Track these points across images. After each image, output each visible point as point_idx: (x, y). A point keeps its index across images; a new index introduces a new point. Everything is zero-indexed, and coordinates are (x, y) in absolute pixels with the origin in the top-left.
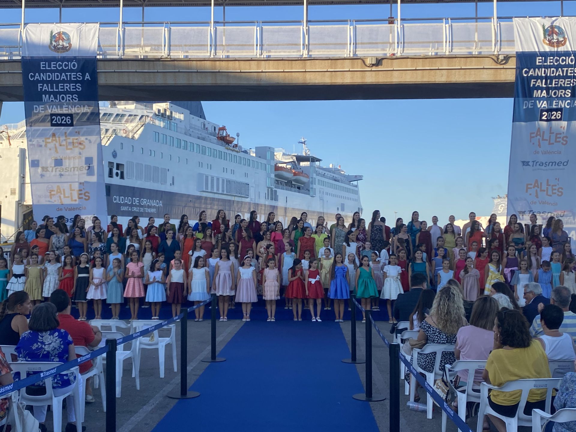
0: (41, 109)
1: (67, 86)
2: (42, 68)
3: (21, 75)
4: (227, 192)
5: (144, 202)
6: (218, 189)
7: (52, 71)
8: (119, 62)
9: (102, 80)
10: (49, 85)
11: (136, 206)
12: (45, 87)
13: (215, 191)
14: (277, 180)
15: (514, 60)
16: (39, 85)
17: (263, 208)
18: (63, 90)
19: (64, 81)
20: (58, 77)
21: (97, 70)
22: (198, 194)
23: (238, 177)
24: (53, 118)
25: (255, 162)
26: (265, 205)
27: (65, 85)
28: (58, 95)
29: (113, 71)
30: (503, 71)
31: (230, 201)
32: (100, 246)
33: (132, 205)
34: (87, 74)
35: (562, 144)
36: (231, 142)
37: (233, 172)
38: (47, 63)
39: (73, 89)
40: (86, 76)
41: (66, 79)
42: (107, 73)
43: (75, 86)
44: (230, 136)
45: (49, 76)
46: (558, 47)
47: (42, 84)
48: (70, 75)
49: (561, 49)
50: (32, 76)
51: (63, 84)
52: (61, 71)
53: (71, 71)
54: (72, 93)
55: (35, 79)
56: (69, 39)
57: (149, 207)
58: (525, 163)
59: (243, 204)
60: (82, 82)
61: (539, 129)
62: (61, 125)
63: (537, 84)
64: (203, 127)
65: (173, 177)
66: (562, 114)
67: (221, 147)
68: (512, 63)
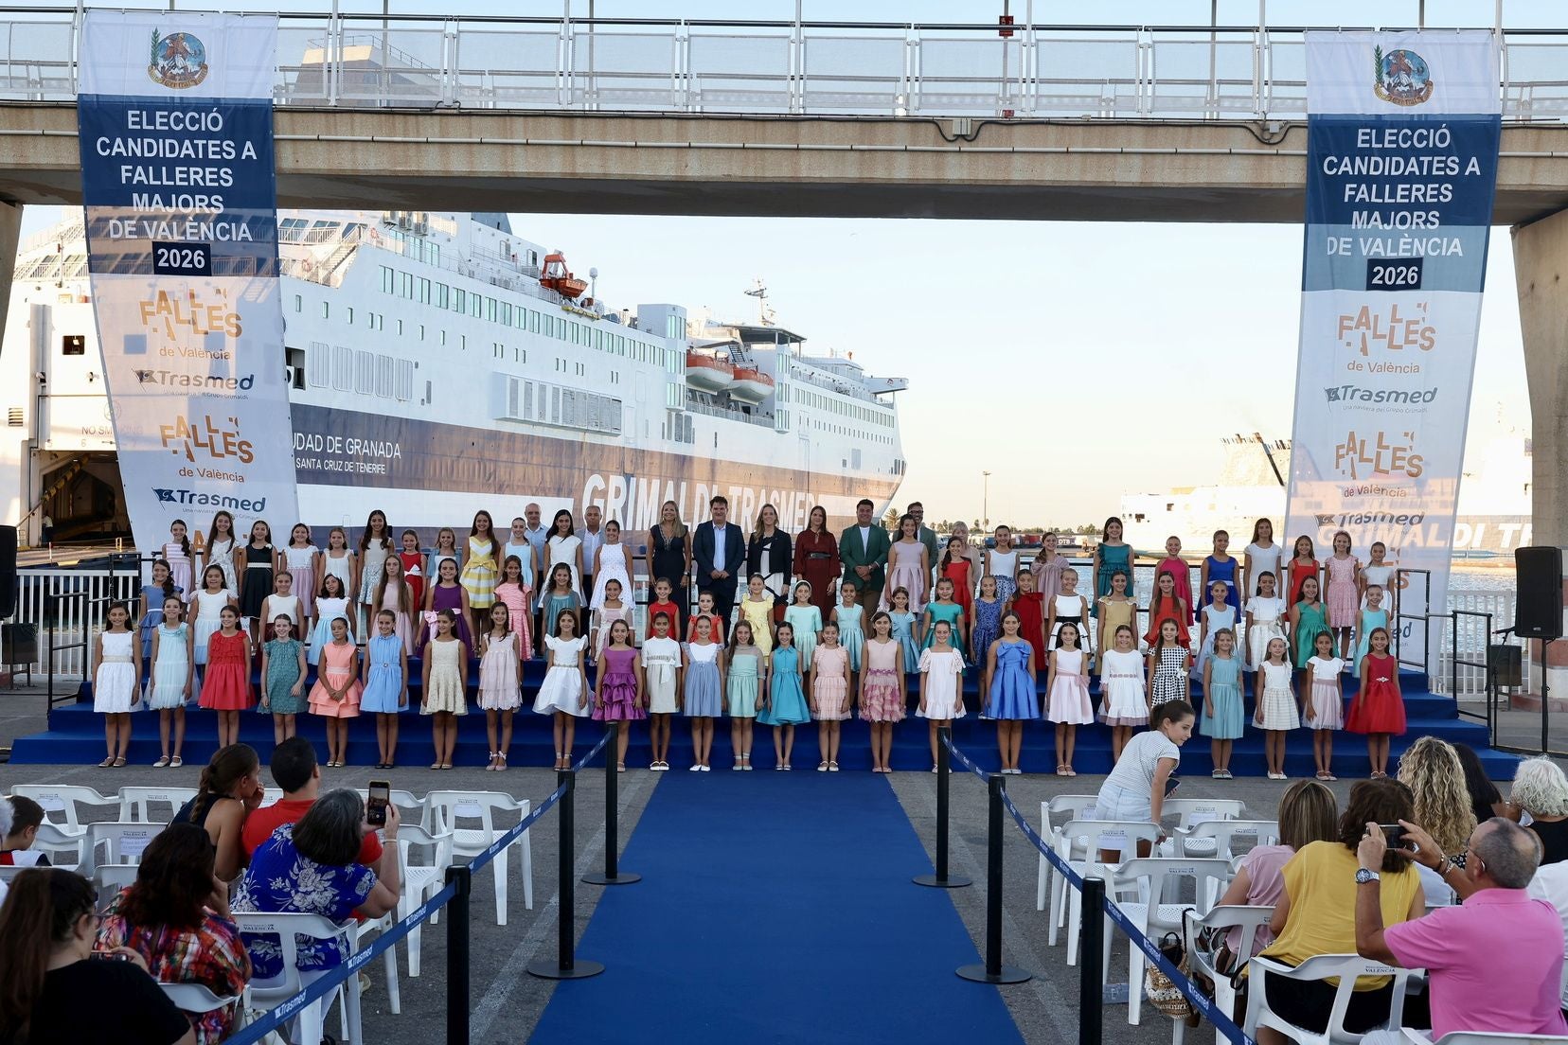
0: (127, 229)
1: (196, 175)
2: (130, 126)
3: (76, 141)
4: (564, 420)
5: (355, 447)
6: (542, 414)
8: (331, 115)
9: (288, 159)
10: (151, 168)
11: (334, 457)
12: (140, 175)
13: (535, 418)
14: (691, 391)
15: (1303, 134)
16: (124, 168)
17: (657, 461)
18: (186, 184)
19: (188, 161)
20: (172, 150)
21: (273, 134)
22: (493, 426)
23: (595, 384)
24: (160, 252)
25: (637, 344)
26: (661, 453)
27: (192, 170)
28: (174, 196)
29: (315, 137)
30: (1275, 161)
31: (572, 443)
33: (323, 456)
34: (249, 144)
35: (1422, 347)
36: (576, 293)
37: (580, 369)
38: (144, 113)
39: (211, 180)
40: (246, 149)
41: (193, 156)
42: (298, 143)
43: (218, 173)
44: (575, 278)
45: (150, 146)
46: (1410, 103)
47: (131, 167)
48: (205, 147)
49: (1418, 109)
50: (104, 146)
51: (185, 169)
52: (181, 137)
53: (208, 135)
54: (209, 192)
55: (113, 154)
56: (199, 53)
57: (368, 459)
59: (606, 450)
60: (238, 165)
61: (1365, 310)
62: (180, 271)
63: (1359, 196)
64: (504, 252)
65: (429, 383)
66: (1419, 273)
67: (551, 308)
68: (1298, 144)
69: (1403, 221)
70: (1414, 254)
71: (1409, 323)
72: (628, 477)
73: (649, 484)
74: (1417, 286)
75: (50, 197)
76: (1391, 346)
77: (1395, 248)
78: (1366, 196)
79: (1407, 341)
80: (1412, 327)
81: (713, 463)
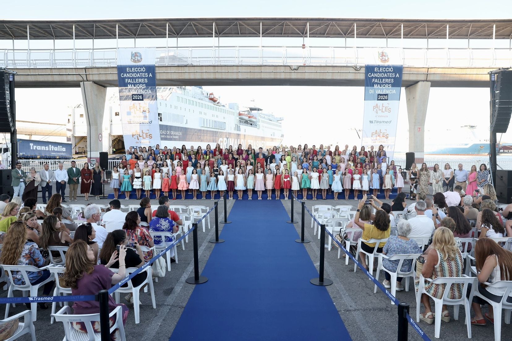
0: (127, 91)
1: (140, 80)
2: (127, 71)
3: (117, 74)
4: (214, 127)
5: (173, 133)
6: (210, 126)
7: (132, 73)
8: (166, 67)
9: (158, 77)
10: (131, 79)
11: (168, 135)
12: (129, 81)
13: (208, 127)
14: (240, 121)
15: (364, 69)
16: (126, 79)
18: (138, 82)
19: (139, 78)
20: (135, 76)
21: (155, 71)
22: (200, 128)
23: (220, 119)
24: (133, 96)
25: (229, 111)
26: (234, 133)
27: (139, 79)
28: (136, 85)
29: (163, 72)
30: (358, 74)
31: (216, 131)
32: (162, 163)
33: (166, 135)
34: (150, 74)
35: (388, 112)
36: (216, 101)
37: (217, 116)
38: (130, 68)
39: (143, 81)
42: (160, 73)
43: (144, 80)
44: (216, 98)
45: (131, 75)
46: (385, 63)
48: (142, 75)
49: (386, 64)
50: (122, 75)
52: (137, 73)
53: (142, 72)
54: (143, 84)
55: (124, 77)
56: (141, 56)
57: (175, 135)
58: (371, 122)
59: (223, 133)
60: (148, 78)
61: (377, 105)
62: (137, 100)
63: (375, 81)
64: (201, 93)
65: (187, 120)
66: (388, 97)
67: (211, 104)
68: (363, 70)
69: (384, 86)
70: (387, 93)
71: (386, 107)
72: (227, 138)
73: (232, 139)
74: (387, 100)
75: (112, 86)
76: (382, 112)
77: (383, 92)
78: (377, 81)
79: (385, 111)
80: (386, 108)
81: (245, 135)
